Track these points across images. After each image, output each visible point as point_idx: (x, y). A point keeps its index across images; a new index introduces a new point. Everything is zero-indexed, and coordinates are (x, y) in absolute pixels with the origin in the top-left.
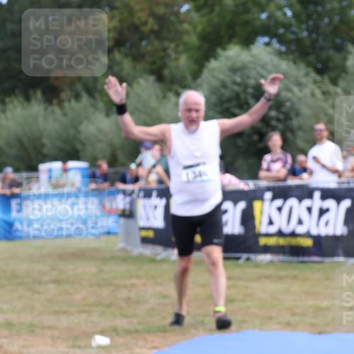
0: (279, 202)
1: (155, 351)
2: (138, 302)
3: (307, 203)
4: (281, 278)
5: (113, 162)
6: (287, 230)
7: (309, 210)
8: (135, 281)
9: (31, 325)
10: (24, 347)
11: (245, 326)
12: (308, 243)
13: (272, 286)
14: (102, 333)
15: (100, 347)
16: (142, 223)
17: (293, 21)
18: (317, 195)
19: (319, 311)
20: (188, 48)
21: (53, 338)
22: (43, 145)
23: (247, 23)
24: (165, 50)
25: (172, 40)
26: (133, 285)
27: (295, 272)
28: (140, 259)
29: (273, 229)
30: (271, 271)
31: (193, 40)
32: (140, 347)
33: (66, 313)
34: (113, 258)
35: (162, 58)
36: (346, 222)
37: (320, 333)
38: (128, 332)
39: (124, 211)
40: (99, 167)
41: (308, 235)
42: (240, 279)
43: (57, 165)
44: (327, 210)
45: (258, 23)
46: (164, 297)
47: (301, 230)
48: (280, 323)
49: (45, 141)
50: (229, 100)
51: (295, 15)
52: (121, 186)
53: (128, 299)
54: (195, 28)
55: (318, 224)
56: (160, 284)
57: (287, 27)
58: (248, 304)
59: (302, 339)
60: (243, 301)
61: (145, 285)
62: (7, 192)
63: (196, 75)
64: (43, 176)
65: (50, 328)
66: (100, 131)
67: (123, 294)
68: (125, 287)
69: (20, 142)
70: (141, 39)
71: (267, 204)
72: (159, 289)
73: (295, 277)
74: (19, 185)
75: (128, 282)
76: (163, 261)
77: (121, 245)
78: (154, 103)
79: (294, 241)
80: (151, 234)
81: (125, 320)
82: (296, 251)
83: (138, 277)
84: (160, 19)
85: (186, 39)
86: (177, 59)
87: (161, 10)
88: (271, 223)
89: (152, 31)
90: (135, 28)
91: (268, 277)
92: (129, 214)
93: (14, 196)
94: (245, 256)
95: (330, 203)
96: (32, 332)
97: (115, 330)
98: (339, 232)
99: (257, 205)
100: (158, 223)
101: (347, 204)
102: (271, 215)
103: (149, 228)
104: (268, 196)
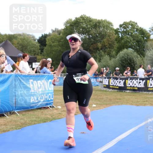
0: (131, 80)
2: (102, 99)
3: (137, 81)
4: (131, 95)
6: (132, 86)
7: (137, 82)
8: (102, 95)
12: (137, 88)
13: (129, 97)
14: (94, 104)
15: (94, 107)
16: (104, 84)
18: (139, 79)
19: (137, 102)
20: (115, 50)
23: (127, 45)
25: (112, 49)
26: (101, 96)
27: (134, 94)
28: (103, 91)
29: (130, 86)
30: (129, 94)
34: (98, 90)
35: (110, 52)
36: (144, 85)
37: (138, 106)
38: (100, 104)
39: (100, 81)
41: (137, 87)
42: (123, 95)
44: (141, 82)
45: (129, 45)
46: (107, 98)
47: (135, 86)
48: (130, 104)
50: (124, 60)
51: (136, 44)
53: (100, 98)
54: (116, 46)
55: (139, 85)
57: (134, 46)
58: (124, 100)
59: (134, 107)
61: (104, 96)
63: (116, 55)
67: (99, 97)
68: (100, 96)
70: (106, 48)
71: (129, 81)
72: (106, 96)
73: (134, 95)
76: (108, 91)
77: (100, 88)
78: (108, 60)
79: (134, 88)
80: (106, 86)
81: (99, 102)
82: (134, 90)
83: (103, 94)
84: (110, 44)
85: (114, 48)
86: (113, 52)
87: (110, 43)
88: (129, 84)
89: (108, 47)
90: (105, 46)
91: (128, 95)
92: (102, 82)
94: (124, 91)
95: (141, 81)
97: (97, 104)
98: (143, 87)
99: (127, 81)
100: (107, 84)
101: (144, 81)
102: (129, 83)
103: (105, 85)
104: (129, 79)
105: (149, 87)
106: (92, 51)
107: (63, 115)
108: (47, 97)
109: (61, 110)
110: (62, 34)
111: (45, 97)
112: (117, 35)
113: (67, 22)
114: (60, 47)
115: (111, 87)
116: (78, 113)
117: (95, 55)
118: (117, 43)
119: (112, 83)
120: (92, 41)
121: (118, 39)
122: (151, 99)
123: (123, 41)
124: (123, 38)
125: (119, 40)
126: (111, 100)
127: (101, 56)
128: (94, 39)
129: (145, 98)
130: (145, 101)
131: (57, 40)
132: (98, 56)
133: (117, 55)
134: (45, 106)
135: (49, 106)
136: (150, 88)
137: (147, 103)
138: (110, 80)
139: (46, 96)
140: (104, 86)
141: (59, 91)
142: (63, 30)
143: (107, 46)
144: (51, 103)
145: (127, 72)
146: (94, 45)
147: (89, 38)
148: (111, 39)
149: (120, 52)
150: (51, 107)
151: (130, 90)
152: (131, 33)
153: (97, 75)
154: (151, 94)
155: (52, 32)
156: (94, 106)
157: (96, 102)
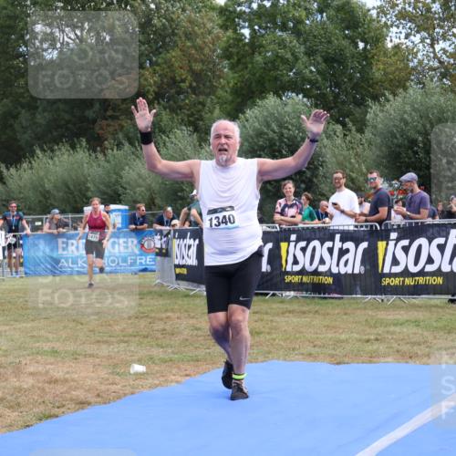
0: (303, 244)
1: (188, 378)
2: (173, 333)
3: (328, 244)
4: (304, 313)
5: (150, 206)
6: (310, 269)
7: (331, 250)
8: (169, 314)
9: (75, 353)
10: (68, 373)
11: (270, 356)
12: (330, 280)
13: (295, 320)
14: (140, 362)
15: (138, 375)
16: (177, 262)
17: (320, 79)
18: (338, 237)
20: (220, 101)
22: (88, 189)
23: (276, 79)
24: (203, 104)
25: (208, 95)
26: (167, 318)
28: (174, 294)
29: (297, 268)
30: (295, 306)
32: (174, 375)
33: (106, 342)
34: (151, 292)
36: (363, 262)
37: (338, 363)
38: (164, 361)
39: (161, 249)
40: (139, 208)
42: (267, 313)
44: (347, 251)
46: (197, 329)
47: (322, 269)
48: (303, 354)
49: (89, 185)
51: (319, 72)
52: (159, 227)
54: (228, 83)
55: (338, 265)
56: (193, 318)
57: (313, 83)
58: (274, 336)
59: (323, 368)
60: (269, 333)
61: (178, 318)
62: (55, 231)
65: (92, 356)
66: (140, 176)
67: (159, 326)
68: (162, 320)
69: (69, 188)
70: (179, 93)
72: (191, 321)
74: (66, 225)
75: (164, 315)
76: (194, 296)
79: (316, 279)
80: (184, 271)
82: (318, 289)
83: (172, 310)
84: (197, 76)
85: (220, 92)
87: (197, 67)
88: (296, 262)
89: (191, 86)
90: (174, 82)
91: (290, 312)
92: (164, 253)
94: (272, 292)
95: (350, 245)
96: (76, 359)
97: (151, 358)
98: (356, 271)
99: (284, 245)
100: (193, 261)
101: (364, 245)
102: (296, 256)
103: (183, 266)
104: (293, 237)
105: (386, 270)
112: (230, 33)
116: (64, 406)
118: (232, 67)
121: (234, 50)
122: (397, 329)
123: (258, 58)
124: (261, 46)
125: (238, 54)
129: (371, 327)
130: (372, 337)
136: (390, 275)
137: (382, 347)
140: (178, 271)
143: (183, 81)
145: (286, 206)
148: (202, 49)
149: (244, 113)
151: (299, 287)
152: (299, 22)
153: (144, 219)
154: (394, 307)
156: (138, 368)
157: (143, 353)
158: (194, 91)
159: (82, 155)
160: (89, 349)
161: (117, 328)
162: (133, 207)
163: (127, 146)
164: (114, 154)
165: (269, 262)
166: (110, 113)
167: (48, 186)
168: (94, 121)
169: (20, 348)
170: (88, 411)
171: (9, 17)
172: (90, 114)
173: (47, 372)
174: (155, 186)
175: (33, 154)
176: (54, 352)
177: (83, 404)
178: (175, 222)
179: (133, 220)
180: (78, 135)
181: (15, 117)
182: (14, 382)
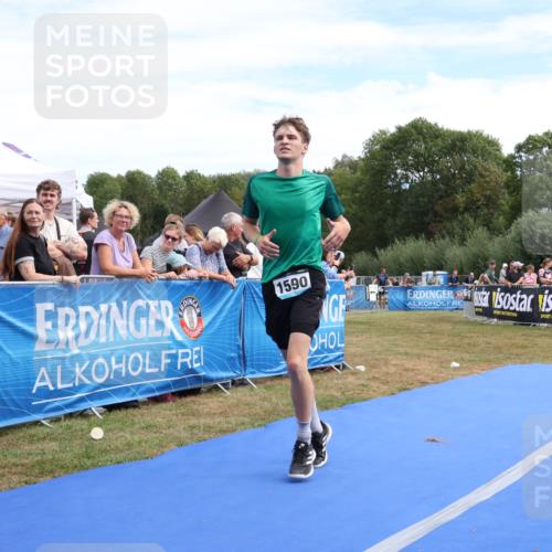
2: (474, 345)
5: (461, 272)
8: (472, 334)
9: (418, 354)
13: (547, 340)
14: (456, 361)
15: (455, 368)
16: (476, 304)
20: (504, 213)
21: (430, 362)
24: (492, 214)
26: (472, 337)
28: (475, 323)
29: (548, 310)
30: (547, 332)
31: (506, 208)
32: (476, 369)
33: (436, 349)
34: (460, 322)
35: (490, 218)
38: (470, 361)
39: (467, 297)
40: (454, 273)
42: (530, 336)
43: (431, 273)
46: (489, 343)
49: (427, 261)
52: (466, 284)
53: (469, 344)
58: (535, 349)
60: (532, 347)
61: (478, 337)
63: (508, 227)
64: (424, 278)
65: (429, 357)
66: (455, 254)
67: (466, 341)
68: (467, 337)
69: (412, 260)
70: (478, 208)
71: (546, 296)
72: (486, 339)
74: (411, 282)
75: (469, 335)
76: (487, 324)
77: (465, 315)
80: (481, 310)
81: (468, 355)
83: (474, 332)
84: (488, 198)
86: (498, 219)
87: (488, 192)
88: (547, 306)
91: (546, 335)
92: (470, 300)
93: (409, 288)
94: (533, 324)
96: (419, 358)
97: (462, 359)
99: (540, 297)
100: (486, 304)
102: (548, 302)
103: (480, 307)
104: (547, 292)
106: (441, 217)
107: (374, 391)
108: (325, 340)
109: (366, 377)
110: (362, 171)
111: (321, 341)
112: (509, 174)
113: (374, 141)
114: (354, 207)
115: (495, 312)
116: (412, 384)
117: (448, 225)
119: (499, 303)
120: (440, 189)
126: (498, 349)
127: (465, 228)
128: (447, 185)
131: (348, 188)
132: (458, 230)
133: (510, 225)
134: (323, 366)
135: (333, 365)
138: (494, 293)
139: (323, 338)
140: (477, 310)
141: (355, 323)
142: (363, 160)
143: (478, 201)
144: (339, 357)
146: (446, 199)
147: (434, 182)
150: (338, 367)
155: (335, 167)
156: (455, 364)
157: (458, 356)
158: (487, 206)
159: (422, 242)
160: (427, 352)
161: (442, 341)
162: (451, 272)
163: (447, 239)
164: (441, 242)
165: (532, 306)
166: (438, 219)
167: (402, 260)
168: (429, 224)
169: (387, 350)
170: (428, 387)
171: (383, 165)
172: (427, 219)
173: (403, 365)
174: (464, 261)
175: (393, 242)
176: (406, 354)
177: (424, 383)
178: (476, 282)
179: (451, 280)
180: (421, 232)
181: (385, 221)
182: (384, 369)
